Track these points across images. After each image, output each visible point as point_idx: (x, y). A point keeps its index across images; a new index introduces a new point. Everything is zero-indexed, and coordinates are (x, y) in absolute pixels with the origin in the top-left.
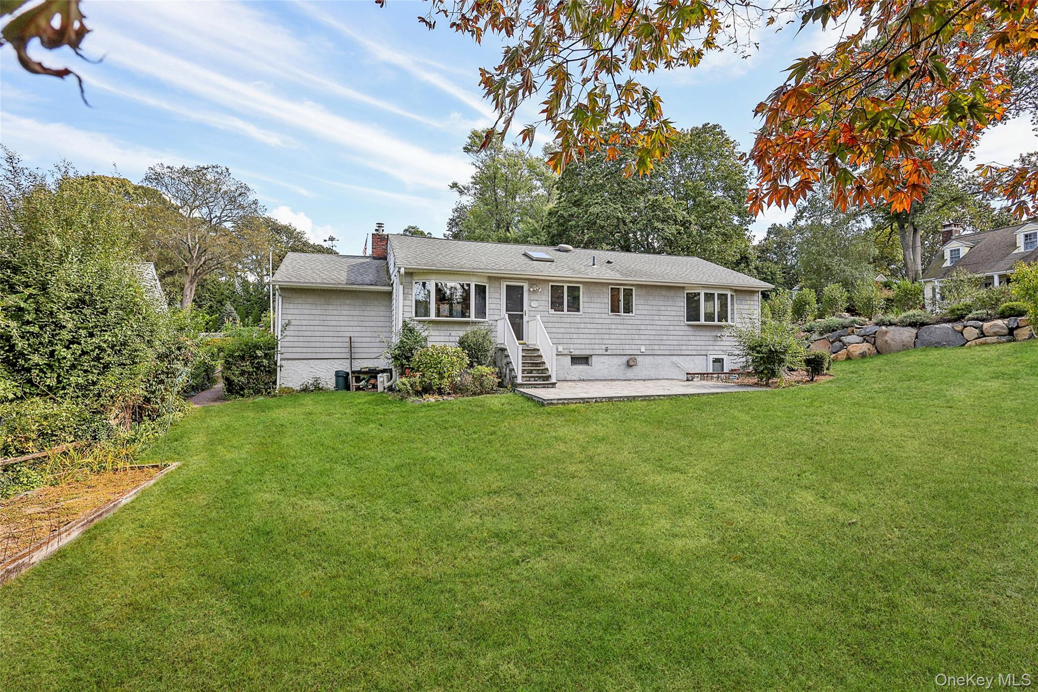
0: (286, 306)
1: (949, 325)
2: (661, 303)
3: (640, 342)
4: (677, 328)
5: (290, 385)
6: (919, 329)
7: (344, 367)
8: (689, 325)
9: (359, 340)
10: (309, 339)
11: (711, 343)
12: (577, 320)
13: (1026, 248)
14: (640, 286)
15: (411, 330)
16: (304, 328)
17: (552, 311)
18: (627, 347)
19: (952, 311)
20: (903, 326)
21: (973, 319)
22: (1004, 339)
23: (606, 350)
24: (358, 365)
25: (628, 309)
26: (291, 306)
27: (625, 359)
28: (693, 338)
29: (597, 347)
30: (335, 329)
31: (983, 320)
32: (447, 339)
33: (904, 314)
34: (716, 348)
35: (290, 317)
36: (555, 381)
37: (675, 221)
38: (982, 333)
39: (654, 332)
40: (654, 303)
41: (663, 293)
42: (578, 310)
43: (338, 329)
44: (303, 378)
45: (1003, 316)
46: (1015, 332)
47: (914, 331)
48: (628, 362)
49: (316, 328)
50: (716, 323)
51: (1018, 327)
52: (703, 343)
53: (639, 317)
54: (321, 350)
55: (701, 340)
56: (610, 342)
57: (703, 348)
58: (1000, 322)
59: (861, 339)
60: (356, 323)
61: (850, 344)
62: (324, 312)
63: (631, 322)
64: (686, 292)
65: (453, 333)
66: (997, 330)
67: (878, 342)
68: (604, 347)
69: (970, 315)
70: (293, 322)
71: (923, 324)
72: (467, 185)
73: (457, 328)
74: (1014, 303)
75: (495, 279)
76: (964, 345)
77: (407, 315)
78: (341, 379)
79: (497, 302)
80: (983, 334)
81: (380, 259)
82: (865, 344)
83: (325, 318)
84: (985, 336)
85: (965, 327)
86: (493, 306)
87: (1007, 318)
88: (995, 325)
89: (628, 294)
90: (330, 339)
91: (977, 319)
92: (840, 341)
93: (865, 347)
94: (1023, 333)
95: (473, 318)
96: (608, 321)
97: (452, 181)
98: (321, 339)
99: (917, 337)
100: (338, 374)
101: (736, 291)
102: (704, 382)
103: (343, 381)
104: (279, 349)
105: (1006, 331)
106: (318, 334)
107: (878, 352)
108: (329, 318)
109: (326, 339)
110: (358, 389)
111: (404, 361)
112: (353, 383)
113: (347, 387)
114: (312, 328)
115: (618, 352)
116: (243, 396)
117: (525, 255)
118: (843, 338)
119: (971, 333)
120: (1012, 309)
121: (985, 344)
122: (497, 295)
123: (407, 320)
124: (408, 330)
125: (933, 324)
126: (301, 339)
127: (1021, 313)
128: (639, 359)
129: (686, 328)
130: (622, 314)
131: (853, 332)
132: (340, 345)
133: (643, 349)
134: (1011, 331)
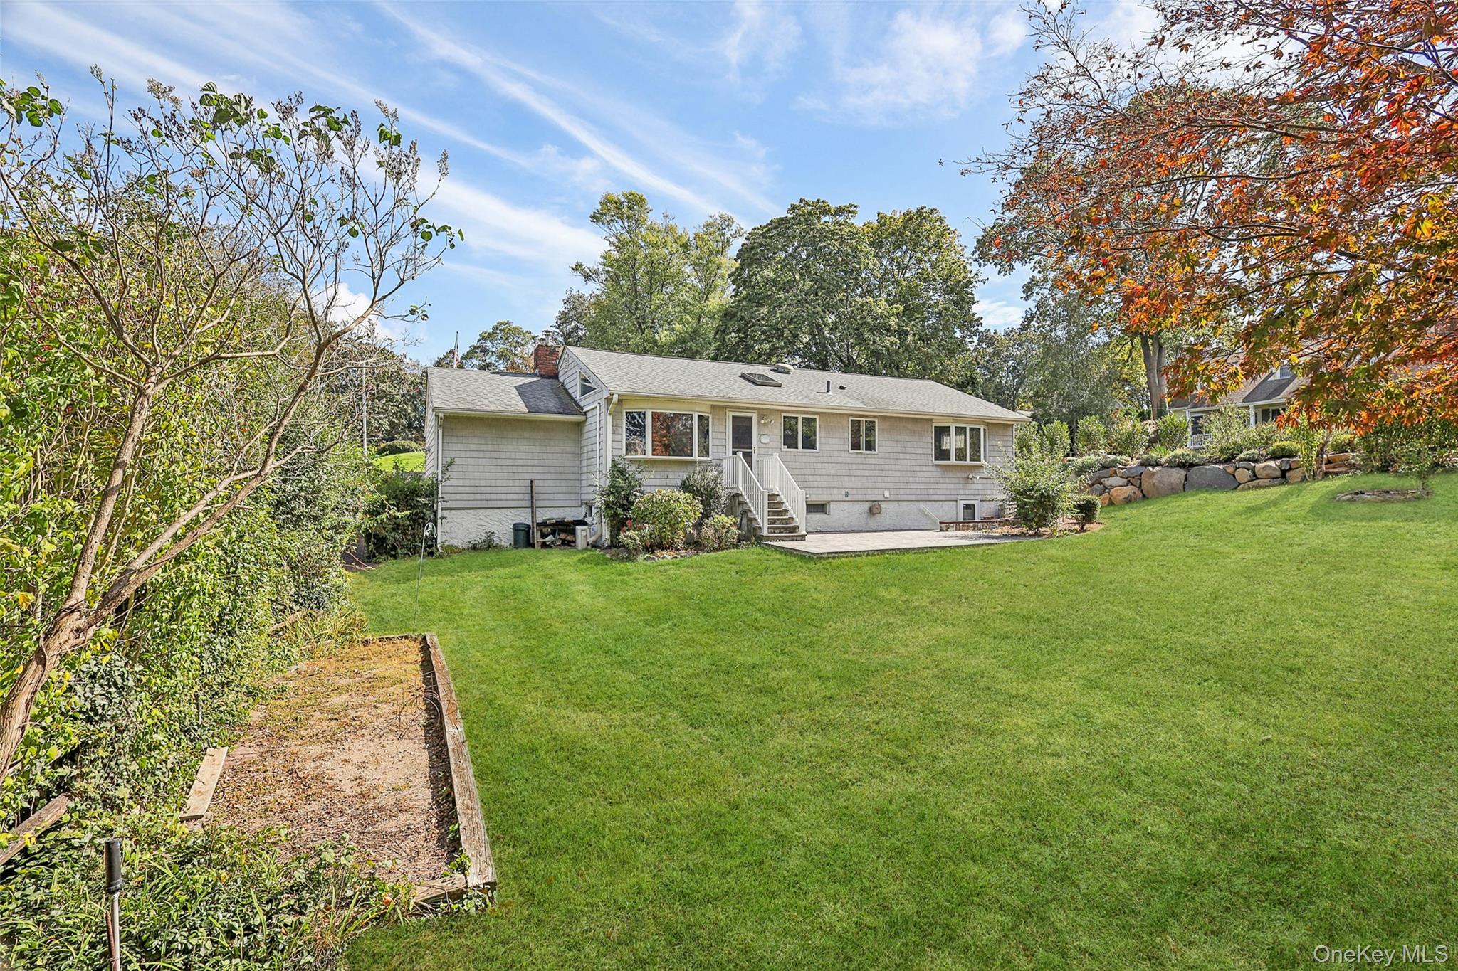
0: (448, 439)
1: (1221, 467)
2: (907, 438)
3: (883, 485)
4: (924, 468)
5: (454, 542)
6: (1189, 470)
7: (524, 517)
8: (936, 465)
9: (541, 483)
10: (477, 483)
11: (961, 486)
12: (813, 459)
13: (1282, 375)
14: (883, 418)
15: (622, 472)
16: (471, 468)
17: (785, 448)
18: (869, 491)
19: (1222, 450)
20: (1171, 467)
21: (1245, 460)
22: (1277, 482)
23: (847, 495)
24: (542, 516)
25: (870, 446)
26: (454, 440)
27: (866, 506)
28: (941, 480)
29: (835, 491)
30: (511, 469)
31: (1256, 461)
32: (664, 482)
33: (1172, 454)
34: (967, 492)
35: (453, 454)
36: (805, 533)
37: (888, 330)
38: (1255, 475)
39: (899, 474)
40: (899, 438)
41: (909, 426)
42: (814, 447)
43: (515, 469)
44: (470, 533)
45: (1274, 456)
46: (1287, 475)
47: (1183, 472)
48: (870, 509)
49: (487, 469)
50: (968, 462)
51: (1290, 469)
52: (952, 486)
53: (882, 455)
54: (494, 497)
55: (950, 483)
56: (851, 485)
57: (953, 492)
58: (1272, 463)
59: (1125, 481)
60: (488, 461)
61: (1113, 487)
62: (496, 448)
63: (873, 461)
64: (934, 425)
65: (671, 476)
66: (1270, 472)
67: (1145, 486)
68: (843, 491)
69: (1241, 456)
70: (458, 461)
71: (1192, 465)
72: (595, 268)
73: (675, 468)
74: (1285, 443)
75: (718, 408)
76: (1236, 488)
77: (617, 453)
78: (522, 534)
79: (722, 437)
80: (1255, 477)
81: (550, 377)
82: (1129, 487)
83: (497, 455)
84: (1257, 479)
85: (1237, 469)
86: (717, 442)
87: (1279, 458)
88: (1268, 466)
89: (870, 428)
90: (505, 483)
91: (1249, 460)
92: (1101, 484)
93: (1129, 490)
94: (1295, 475)
95: (696, 457)
96: (848, 460)
97: (575, 262)
98: (493, 483)
99: (1186, 480)
100: (516, 527)
101: (988, 424)
102: (959, 533)
103: (524, 537)
104: (440, 495)
105: (1279, 474)
106: (488, 476)
107: (1144, 496)
108: (503, 455)
109: (499, 483)
110: (544, 545)
111: (619, 511)
112: (538, 539)
113: (530, 544)
114: (481, 468)
115: (860, 497)
116: (395, 557)
117: (742, 376)
118: (1105, 481)
119: (1242, 475)
120: (1284, 449)
121: (1258, 487)
122: (722, 429)
123: (616, 458)
124: (617, 471)
125: (1204, 464)
126: (467, 482)
127: (1291, 454)
128: (883, 505)
129: (934, 469)
130: (864, 451)
131: (1115, 473)
132: (517, 489)
133: (887, 494)
134: (1284, 473)
